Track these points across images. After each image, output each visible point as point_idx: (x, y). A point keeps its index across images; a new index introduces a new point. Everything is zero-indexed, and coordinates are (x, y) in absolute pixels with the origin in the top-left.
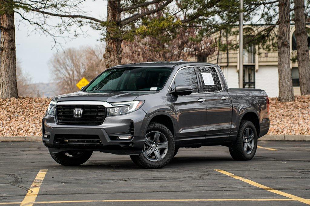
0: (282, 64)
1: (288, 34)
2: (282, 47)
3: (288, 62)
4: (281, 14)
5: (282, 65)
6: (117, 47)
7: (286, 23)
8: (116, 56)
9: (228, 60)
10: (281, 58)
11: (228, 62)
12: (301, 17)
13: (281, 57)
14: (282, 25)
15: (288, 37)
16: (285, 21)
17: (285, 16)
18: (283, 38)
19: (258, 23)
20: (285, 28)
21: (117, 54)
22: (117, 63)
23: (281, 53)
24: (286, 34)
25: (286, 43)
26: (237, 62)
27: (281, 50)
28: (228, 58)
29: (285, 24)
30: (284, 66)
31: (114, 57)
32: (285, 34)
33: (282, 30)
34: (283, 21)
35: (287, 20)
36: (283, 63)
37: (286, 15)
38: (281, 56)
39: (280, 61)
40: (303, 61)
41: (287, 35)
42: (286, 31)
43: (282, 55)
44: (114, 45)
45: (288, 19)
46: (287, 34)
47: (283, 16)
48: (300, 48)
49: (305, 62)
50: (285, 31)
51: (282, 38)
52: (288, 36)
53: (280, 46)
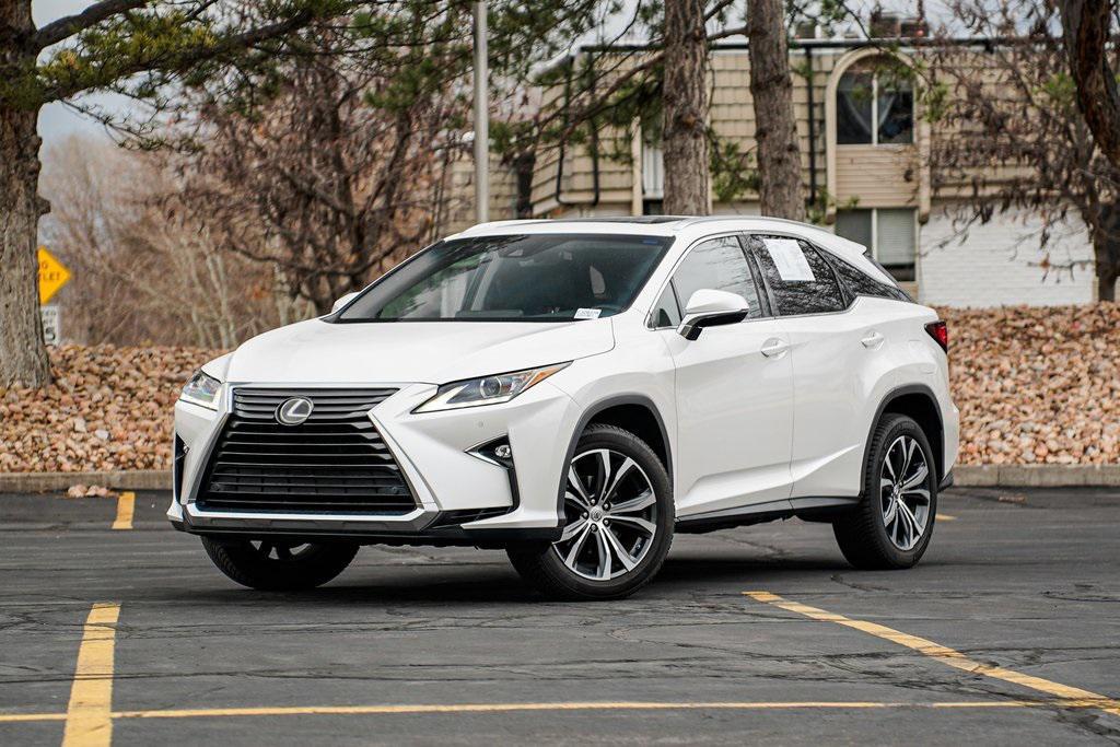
0: (676, 200)
1: (696, 86)
2: (677, 136)
3: (698, 192)
4: (672, 10)
5: (678, 203)
6: (16, 130)
7: (690, 44)
8: (13, 164)
9: (596, 181)
10: (675, 176)
11: (596, 190)
12: (771, 20)
13: (672, 172)
14: (674, 50)
15: (697, 96)
16: (687, 37)
17: (685, 16)
18: (679, 99)
19: (621, 42)
20: (687, 63)
21: (17, 158)
22: (18, 191)
23: (674, 156)
24: (690, 85)
25: (692, 119)
26: (631, 189)
27: (672, 146)
28: (596, 173)
29: (687, 47)
30: (686, 206)
31: (8, 170)
32: (685, 86)
33: (676, 70)
34: (679, 35)
35: (693, 33)
36: (681, 196)
37: (689, 14)
38: (674, 168)
39: (672, 185)
40: (779, 186)
41: (693, 89)
42: (692, 76)
43: (676, 164)
44: (6, 122)
45: (696, 28)
46: (694, 84)
47: (680, 16)
48: (767, 137)
49: (785, 191)
50: (687, 74)
51: (676, 102)
52: (697, 92)
53: (670, 129)
